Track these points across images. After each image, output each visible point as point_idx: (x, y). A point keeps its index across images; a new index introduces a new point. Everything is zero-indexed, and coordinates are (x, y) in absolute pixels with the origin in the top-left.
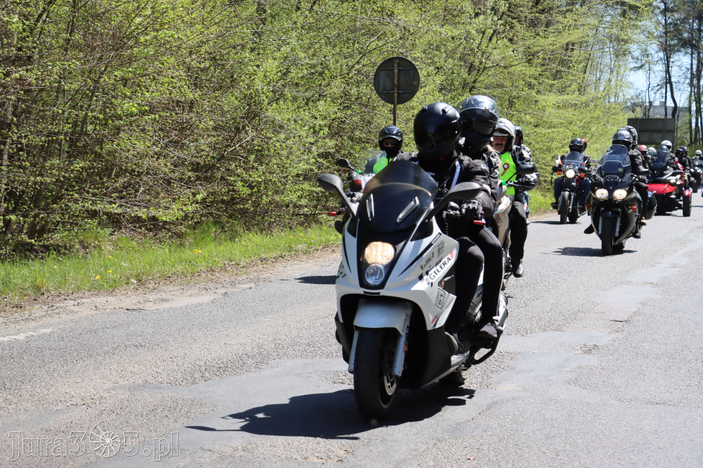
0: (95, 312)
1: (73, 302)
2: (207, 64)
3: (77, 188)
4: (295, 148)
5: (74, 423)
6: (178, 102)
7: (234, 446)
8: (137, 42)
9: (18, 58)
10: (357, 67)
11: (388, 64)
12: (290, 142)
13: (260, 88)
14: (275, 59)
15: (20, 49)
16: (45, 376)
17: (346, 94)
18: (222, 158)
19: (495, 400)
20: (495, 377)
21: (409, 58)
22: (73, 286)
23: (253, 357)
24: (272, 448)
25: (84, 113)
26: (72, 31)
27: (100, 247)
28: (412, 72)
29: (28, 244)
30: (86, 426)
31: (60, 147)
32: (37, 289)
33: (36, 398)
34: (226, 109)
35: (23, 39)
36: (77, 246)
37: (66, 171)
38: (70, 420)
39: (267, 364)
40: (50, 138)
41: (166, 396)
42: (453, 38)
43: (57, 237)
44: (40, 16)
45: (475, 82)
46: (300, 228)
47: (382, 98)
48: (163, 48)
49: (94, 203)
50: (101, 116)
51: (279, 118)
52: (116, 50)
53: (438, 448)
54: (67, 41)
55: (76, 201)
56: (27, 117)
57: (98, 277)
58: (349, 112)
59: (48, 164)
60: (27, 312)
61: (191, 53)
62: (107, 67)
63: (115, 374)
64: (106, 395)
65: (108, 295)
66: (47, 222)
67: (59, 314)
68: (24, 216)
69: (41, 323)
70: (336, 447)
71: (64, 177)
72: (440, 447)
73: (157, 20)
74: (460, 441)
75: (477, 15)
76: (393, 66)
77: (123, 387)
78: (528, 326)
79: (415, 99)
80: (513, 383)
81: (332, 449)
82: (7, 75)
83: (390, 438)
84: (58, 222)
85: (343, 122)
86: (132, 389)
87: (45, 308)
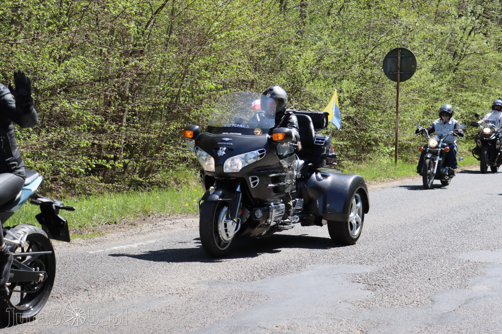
0: (185, 229)
1: (169, 222)
3: (173, 141)
5: (171, 306)
6: (243, 81)
7: (282, 325)
8: (215, 39)
9: (134, 52)
10: (371, 55)
11: (393, 53)
13: (301, 71)
14: (313, 50)
15: (135, 46)
16: (151, 273)
17: (362, 74)
19: (471, 297)
20: (471, 281)
21: (409, 49)
22: (170, 211)
23: (295, 263)
24: (308, 328)
25: (178, 89)
26: (171, 32)
27: (187, 183)
28: (411, 58)
29: (139, 181)
30: (179, 309)
31: (162, 113)
32: (146, 212)
33: (145, 289)
35: (137, 39)
36: (173, 182)
37: (165, 130)
38: (168, 305)
39: (305, 267)
40: (154, 107)
41: (234, 289)
42: (442, 33)
43: (158, 176)
44: (149, 22)
45: (458, 64)
47: (389, 78)
48: (234, 43)
49: (184, 152)
50: (189, 92)
51: (314, 92)
52: (201, 45)
53: (429, 331)
54: (167, 40)
55: (172, 152)
56: (139, 92)
57: (187, 205)
58: (365, 87)
59: (152, 125)
60: (139, 229)
61: (252, 47)
62: (194, 57)
63: (198, 273)
64: (193, 287)
65: (194, 217)
66: (151, 166)
67: (160, 230)
68: (137, 161)
69: (148, 236)
70: (354, 328)
71: (164, 134)
72: (430, 330)
73: (229, 24)
74: (445, 326)
75: (460, 16)
76: (397, 55)
78: (496, 244)
79: (413, 77)
80: (484, 285)
81: (352, 329)
82: (126, 63)
83: (393, 323)
84: (160, 166)
85: (360, 95)
86: (211, 283)
87: (151, 225)
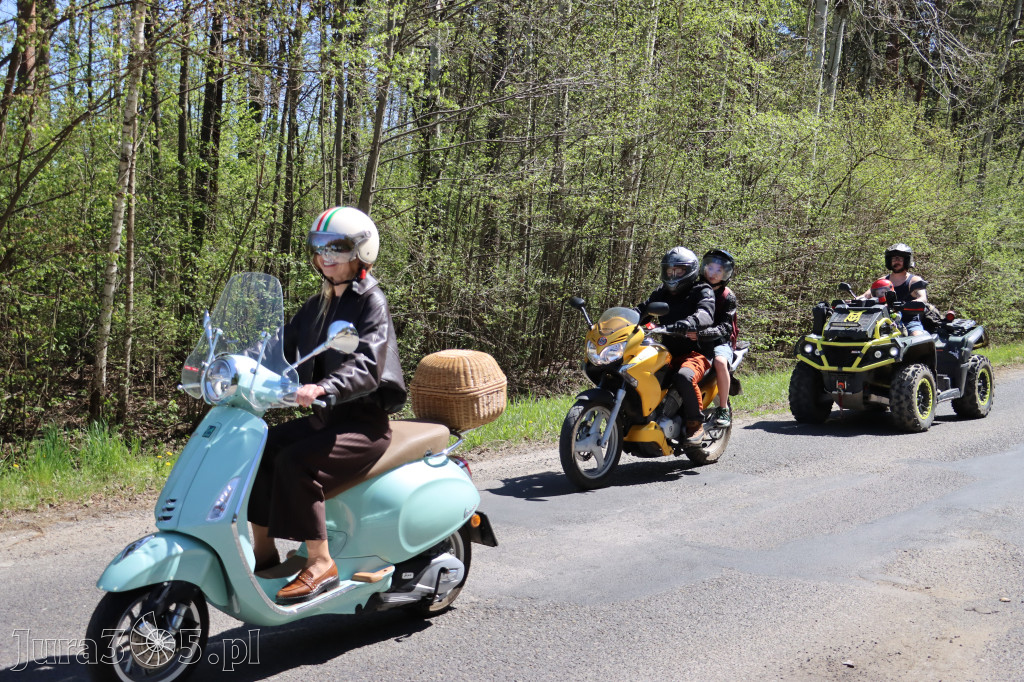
2: (941, 227)
4: (1009, 285)
12: (1006, 281)
18: (951, 293)
34: (955, 258)
46: (1011, 344)
77: (903, 461)
